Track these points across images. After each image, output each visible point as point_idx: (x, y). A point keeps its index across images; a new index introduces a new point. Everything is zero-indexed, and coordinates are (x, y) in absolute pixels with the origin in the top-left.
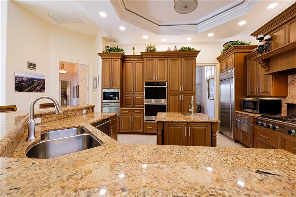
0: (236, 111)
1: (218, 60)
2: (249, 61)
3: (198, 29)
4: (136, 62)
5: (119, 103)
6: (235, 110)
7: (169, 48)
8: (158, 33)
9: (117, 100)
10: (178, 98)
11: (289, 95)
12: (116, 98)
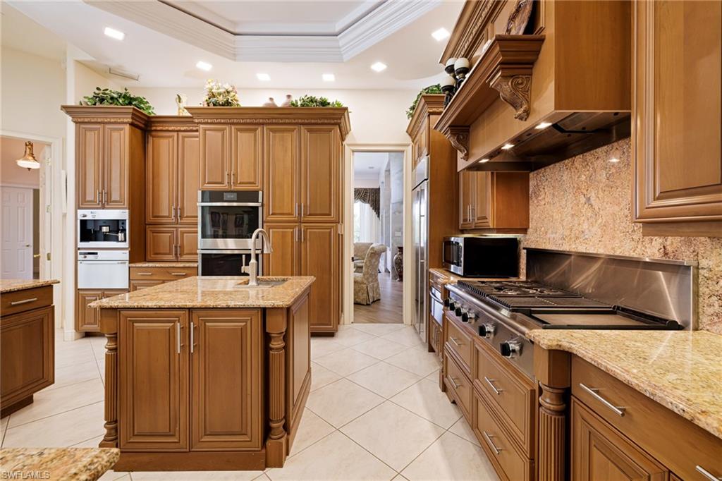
1: (410, 135)
3: (342, 49)
4: (184, 137)
5: (127, 252)
6: (430, 267)
7: (271, 99)
8: (235, 55)
9: (121, 241)
10: (290, 234)
11: (531, 225)
12: (120, 236)
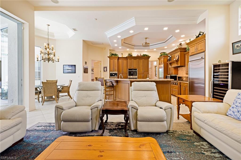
1: (158, 59)
4: (124, 60)
5: (117, 78)
7: (138, 55)
8: (133, 48)
10: (142, 75)
11: (178, 74)
12: (116, 76)
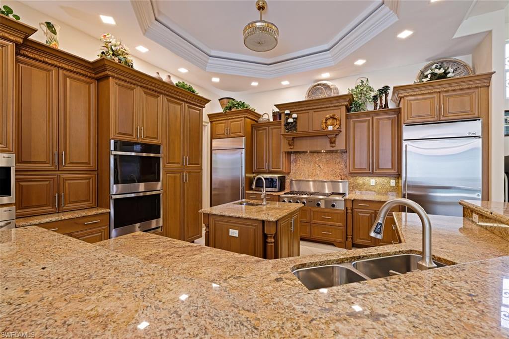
0: (246, 192)
1: (209, 117)
2: (256, 131)
5: (14, 207)
6: (246, 190)
7: (158, 73)
8: (146, 30)
10: (179, 177)
11: (292, 171)
